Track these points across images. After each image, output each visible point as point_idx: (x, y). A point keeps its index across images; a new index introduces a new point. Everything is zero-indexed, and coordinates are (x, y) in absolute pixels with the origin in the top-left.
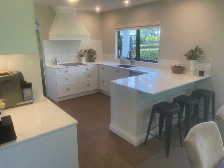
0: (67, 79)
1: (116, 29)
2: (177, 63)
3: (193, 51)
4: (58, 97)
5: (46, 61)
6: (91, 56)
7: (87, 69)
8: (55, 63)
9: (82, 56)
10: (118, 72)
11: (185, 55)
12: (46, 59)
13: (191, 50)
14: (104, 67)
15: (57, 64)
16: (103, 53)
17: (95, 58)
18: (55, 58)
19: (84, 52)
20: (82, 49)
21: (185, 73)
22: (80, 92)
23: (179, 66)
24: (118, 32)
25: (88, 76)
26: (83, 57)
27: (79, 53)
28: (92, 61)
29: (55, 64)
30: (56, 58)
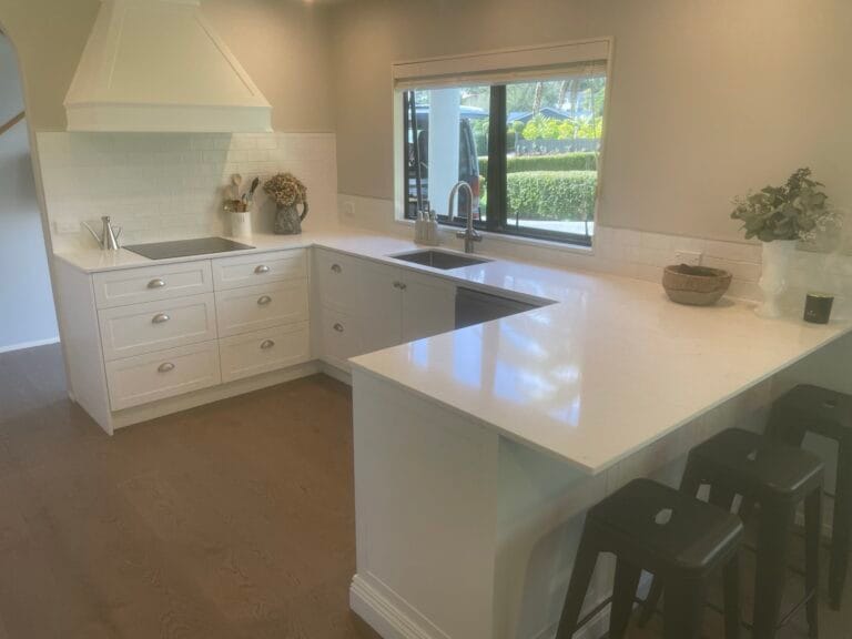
0: (156, 320)
1: (397, 80)
2: (687, 251)
3: (778, 196)
4: (113, 410)
5: (56, 232)
6: (280, 207)
7: (258, 271)
8: (103, 242)
9: (237, 206)
10: (404, 287)
11: (734, 216)
12: (55, 224)
13: (768, 190)
14: (340, 263)
15: (110, 246)
16: (340, 191)
17: (302, 217)
18: (99, 215)
19: (250, 186)
20: (238, 176)
21: (730, 304)
22: (226, 380)
23: (696, 264)
24: (405, 95)
25: (264, 302)
26: (244, 211)
27: (222, 191)
28: (288, 232)
29: (102, 249)
30: (106, 220)
